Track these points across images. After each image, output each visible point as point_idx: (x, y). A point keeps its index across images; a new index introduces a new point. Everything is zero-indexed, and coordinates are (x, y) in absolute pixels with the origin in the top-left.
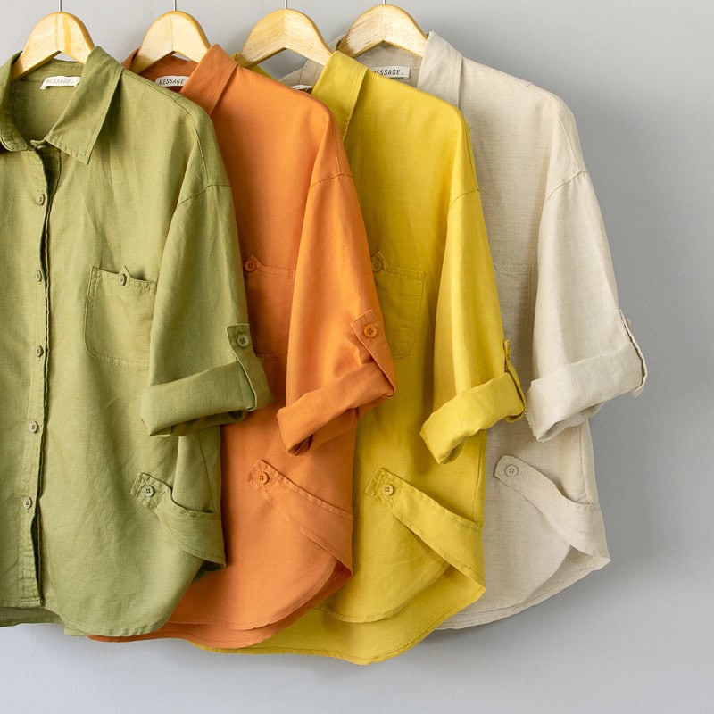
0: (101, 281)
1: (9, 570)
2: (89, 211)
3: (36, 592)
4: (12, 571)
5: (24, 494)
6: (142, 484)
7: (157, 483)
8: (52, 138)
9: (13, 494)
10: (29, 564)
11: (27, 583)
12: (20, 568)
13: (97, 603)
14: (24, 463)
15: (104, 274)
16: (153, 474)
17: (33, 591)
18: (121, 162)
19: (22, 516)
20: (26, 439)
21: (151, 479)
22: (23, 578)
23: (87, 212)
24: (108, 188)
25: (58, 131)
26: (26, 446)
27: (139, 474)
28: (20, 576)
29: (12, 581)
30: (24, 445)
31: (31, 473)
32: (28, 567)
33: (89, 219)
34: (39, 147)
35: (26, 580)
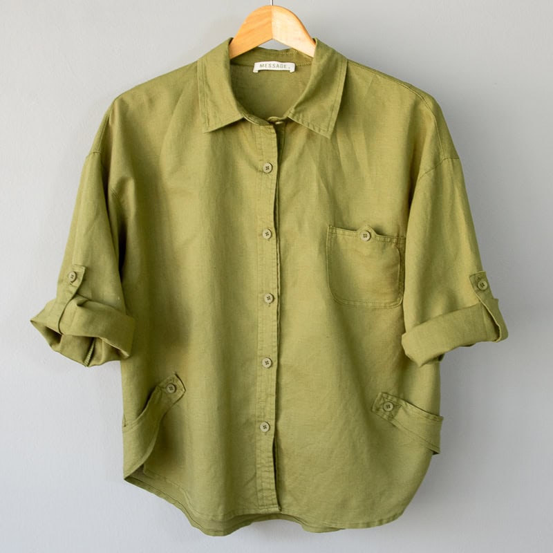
0: (336, 237)
1: (248, 483)
2: (322, 178)
3: (275, 501)
4: (251, 484)
5: (260, 419)
6: (382, 402)
7: (395, 400)
8: (294, 115)
9: (248, 420)
10: (268, 478)
11: (266, 493)
12: (259, 481)
13: (354, 503)
14: (257, 394)
15: (340, 231)
16: (391, 393)
17: (272, 500)
18: (348, 135)
19: (258, 438)
20: (259, 373)
21: (390, 398)
22: (262, 490)
23: (320, 179)
24: (337, 158)
25: (299, 109)
26: (259, 378)
27: (380, 394)
28: (259, 488)
29: (251, 492)
30: (256, 378)
31: (266, 402)
32: (268, 481)
33: (322, 185)
34: (278, 123)
35: (264, 491)
